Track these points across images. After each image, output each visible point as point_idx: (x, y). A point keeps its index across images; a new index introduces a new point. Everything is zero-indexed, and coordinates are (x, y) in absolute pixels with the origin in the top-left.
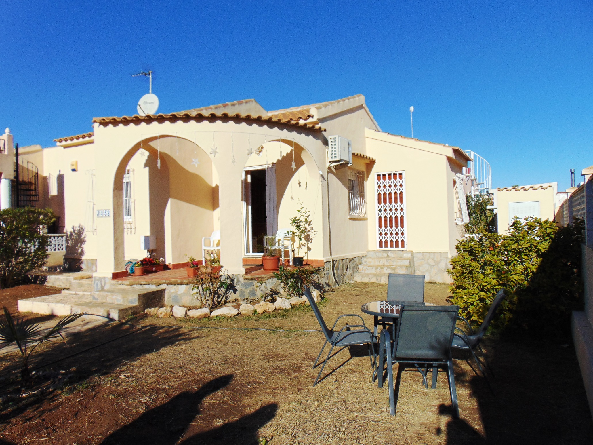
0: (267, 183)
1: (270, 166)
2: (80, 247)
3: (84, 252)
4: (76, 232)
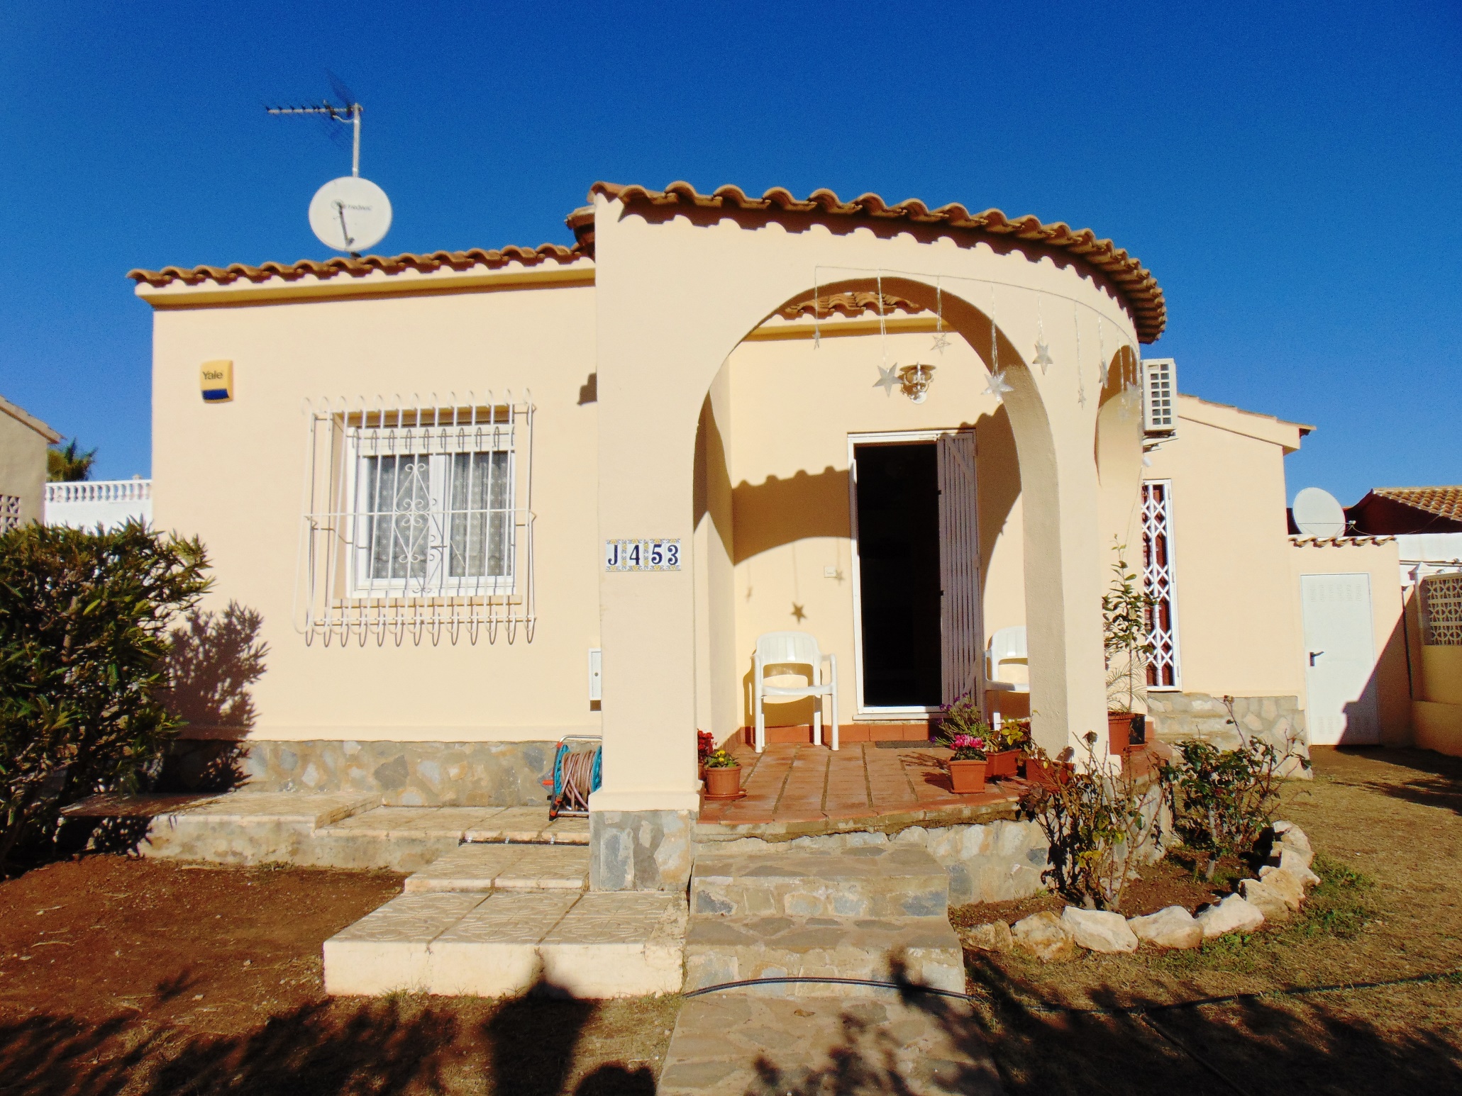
0: (941, 486)
1: (953, 433)
2: (231, 692)
3: (250, 711)
4: (211, 632)
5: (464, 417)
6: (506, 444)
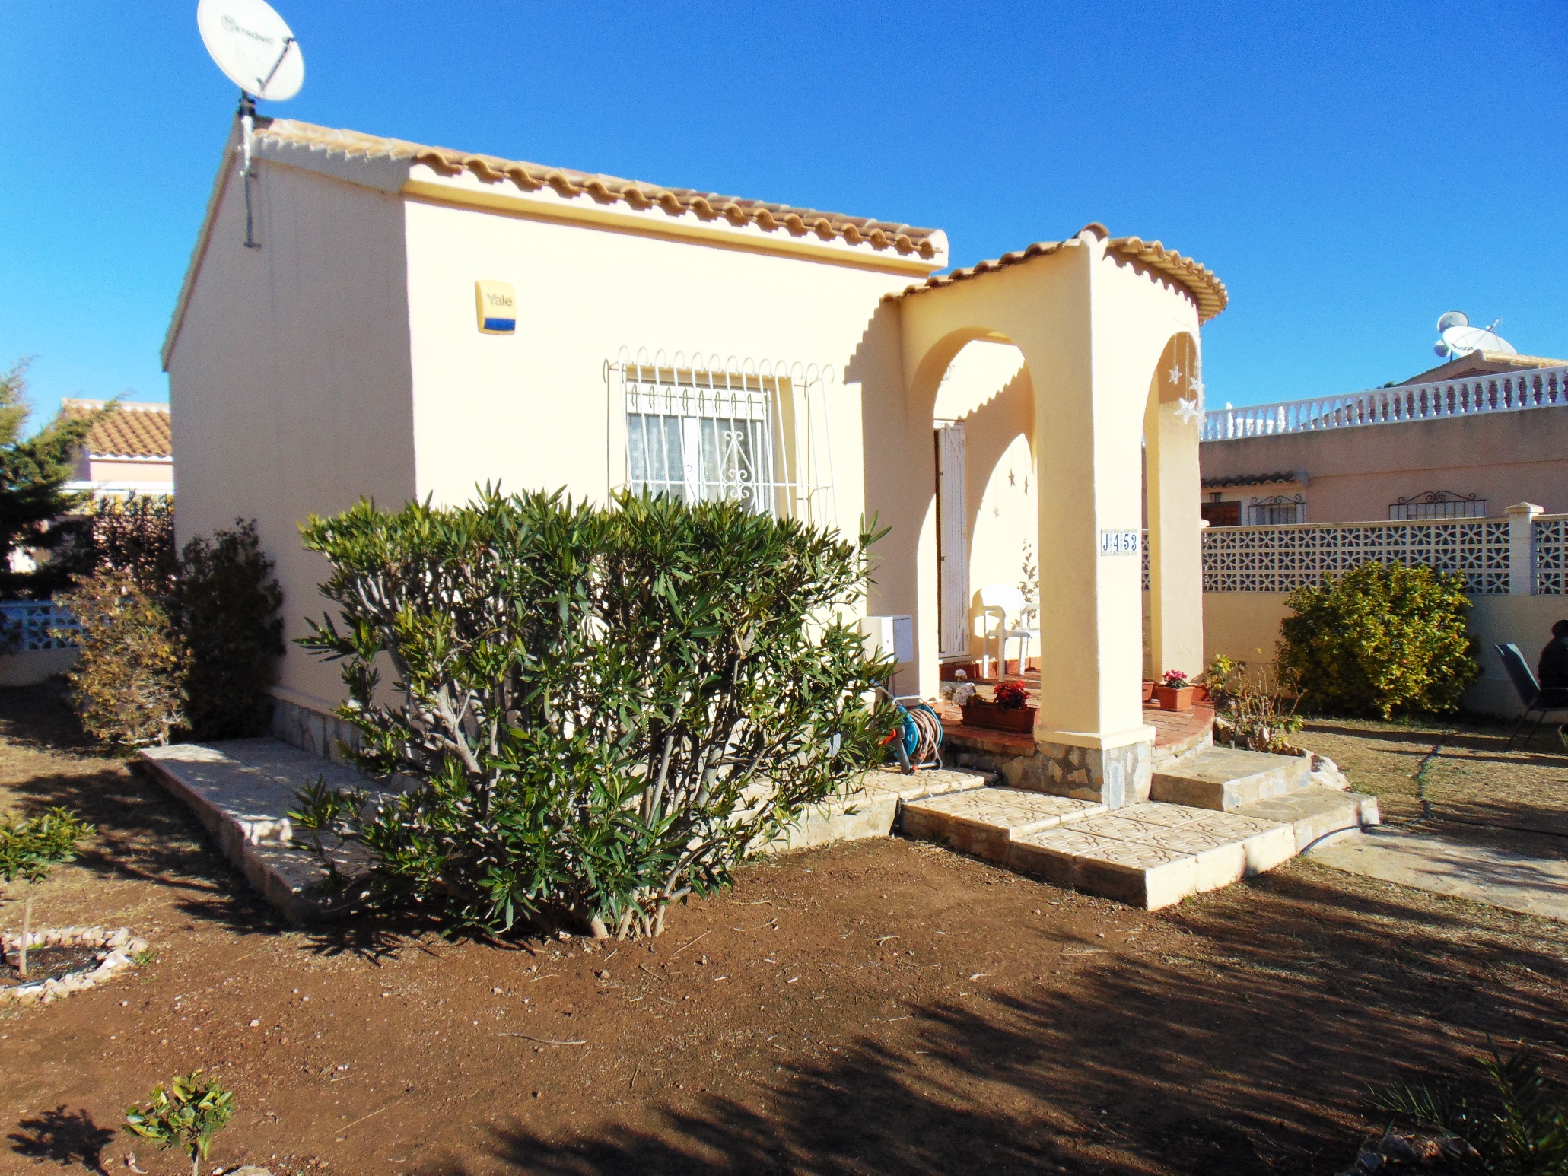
1: (952, 424)
5: (719, 380)
6: (758, 413)
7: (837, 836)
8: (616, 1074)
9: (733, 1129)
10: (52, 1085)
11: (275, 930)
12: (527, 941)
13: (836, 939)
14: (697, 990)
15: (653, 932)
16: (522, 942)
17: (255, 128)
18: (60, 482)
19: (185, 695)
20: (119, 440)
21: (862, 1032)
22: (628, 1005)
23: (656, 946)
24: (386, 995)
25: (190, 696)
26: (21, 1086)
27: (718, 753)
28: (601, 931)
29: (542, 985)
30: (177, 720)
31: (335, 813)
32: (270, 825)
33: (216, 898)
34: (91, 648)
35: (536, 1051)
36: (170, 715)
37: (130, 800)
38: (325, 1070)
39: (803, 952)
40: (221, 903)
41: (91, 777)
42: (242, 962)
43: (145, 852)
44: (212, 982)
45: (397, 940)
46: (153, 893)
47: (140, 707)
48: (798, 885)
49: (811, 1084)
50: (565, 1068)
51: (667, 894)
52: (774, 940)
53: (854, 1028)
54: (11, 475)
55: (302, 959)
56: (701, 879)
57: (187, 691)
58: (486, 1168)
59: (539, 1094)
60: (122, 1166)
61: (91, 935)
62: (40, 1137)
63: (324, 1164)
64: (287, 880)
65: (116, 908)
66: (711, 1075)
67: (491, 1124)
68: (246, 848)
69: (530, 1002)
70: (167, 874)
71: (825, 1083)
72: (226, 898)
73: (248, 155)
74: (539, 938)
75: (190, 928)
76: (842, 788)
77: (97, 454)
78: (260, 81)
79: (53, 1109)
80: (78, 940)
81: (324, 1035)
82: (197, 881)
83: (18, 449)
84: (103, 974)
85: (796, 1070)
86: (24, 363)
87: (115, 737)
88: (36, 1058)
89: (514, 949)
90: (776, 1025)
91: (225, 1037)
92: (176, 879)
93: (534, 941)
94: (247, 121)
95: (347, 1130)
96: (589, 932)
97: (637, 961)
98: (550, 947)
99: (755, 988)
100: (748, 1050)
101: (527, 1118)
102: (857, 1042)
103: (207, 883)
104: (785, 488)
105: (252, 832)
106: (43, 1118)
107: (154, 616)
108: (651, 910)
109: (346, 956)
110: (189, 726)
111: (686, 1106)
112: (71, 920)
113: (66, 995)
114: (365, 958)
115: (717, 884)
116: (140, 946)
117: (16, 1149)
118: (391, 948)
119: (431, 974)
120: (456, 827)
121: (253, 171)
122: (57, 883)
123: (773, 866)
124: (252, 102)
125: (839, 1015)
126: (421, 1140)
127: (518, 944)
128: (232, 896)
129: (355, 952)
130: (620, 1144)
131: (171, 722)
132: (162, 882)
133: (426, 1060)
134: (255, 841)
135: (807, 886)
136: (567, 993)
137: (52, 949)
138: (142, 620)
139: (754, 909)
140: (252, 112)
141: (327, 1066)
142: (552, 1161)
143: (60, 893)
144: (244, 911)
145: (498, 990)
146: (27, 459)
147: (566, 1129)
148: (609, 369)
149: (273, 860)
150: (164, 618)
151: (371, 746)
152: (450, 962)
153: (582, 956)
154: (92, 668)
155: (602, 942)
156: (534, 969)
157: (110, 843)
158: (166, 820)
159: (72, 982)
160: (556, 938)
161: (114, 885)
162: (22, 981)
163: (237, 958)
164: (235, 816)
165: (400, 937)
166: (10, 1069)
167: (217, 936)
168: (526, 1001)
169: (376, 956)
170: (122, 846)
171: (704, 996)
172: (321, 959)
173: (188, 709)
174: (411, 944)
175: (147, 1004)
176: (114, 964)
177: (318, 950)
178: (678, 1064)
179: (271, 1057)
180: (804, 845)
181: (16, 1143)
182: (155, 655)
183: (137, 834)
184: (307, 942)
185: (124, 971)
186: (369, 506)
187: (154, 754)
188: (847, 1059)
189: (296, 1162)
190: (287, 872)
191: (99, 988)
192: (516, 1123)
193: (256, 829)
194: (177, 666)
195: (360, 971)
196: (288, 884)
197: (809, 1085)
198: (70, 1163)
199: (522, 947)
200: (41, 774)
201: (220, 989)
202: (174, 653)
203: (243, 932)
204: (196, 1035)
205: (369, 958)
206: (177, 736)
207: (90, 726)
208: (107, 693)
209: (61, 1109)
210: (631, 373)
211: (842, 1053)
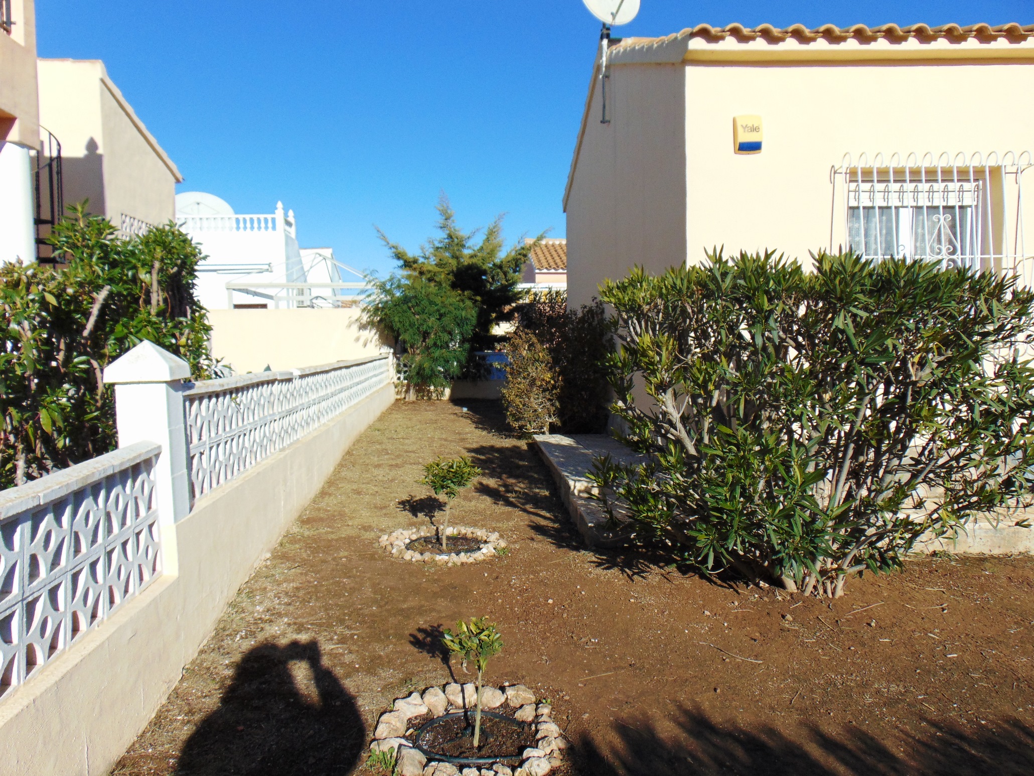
5: (931, 175)
6: (969, 199)
7: (1022, 550)
8: (780, 691)
9: (869, 760)
10: (439, 612)
11: (577, 549)
12: (735, 583)
13: (1004, 632)
14: (863, 645)
15: (833, 594)
16: (732, 583)
17: (609, 46)
18: (514, 283)
19: (557, 404)
20: (551, 261)
21: (1015, 714)
22: (802, 644)
23: (834, 605)
24: (632, 600)
25: (560, 405)
26: (424, 608)
27: (896, 462)
28: (791, 586)
29: (740, 616)
30: (554, 419)
31: (615, 478)
32: (585, 484)
33: (551, 524)
34: (511, 374)
35: (724, 660)
36: (550, 416)
37: (521, 463)
38: (583, 640)
39: (967, 635)
40: (553, 527)
41: (507, 448)
42: (553, 564)
43: (520, 492)
44: (534, 572)
45: (649, 567)
46: (519, 516)
47: (535, 411)
48: (974, 582)
49: (954, 744)
50: (741, 677)
51: (845, 567)
52: (941, 620)
53: (1007, 709)
54: (491, 280)
55: (588, 569)
56: (876, 560)
57: (559, 402)
58: (670, 731)
59: (718, 691)
60: (459, 666)
61: (480, 533)
62: (424, 639)
63: (567, 698)
64: (587, 518)
65: (498, 521)
66: (860, 712)
67: (680, 702)
68: (571, 497)
69: (728, 625)
70: (529, 507)
71: (967, 748)
72: (556, 525)
73: (604, 64)
74: (745, 583)
75: (532, 539)
76: (1012, 502)
77: (539, 269)
78: (612, 14)
79: (436, 625)
80: (474, 535)
81: (589, 617)
82: (543, 513)
83: (494, 265)
84: (478, 556)
85: (940, 729)
86: (501, 217)
87: (521, 427)
88: (435, 595)
89: (725, 587)
90: (928, 687)
91: (532, 606)
92: (532, 510)
93: (741, 584)
94: (605, 42)
95: (587, 681)
96: (781, 585)
97: (817, 613)
98: (752, 591)
99: (916, 655)
100: (897, 701)
101: (706, 705)
102: (1007, 721)
103: (548, 515)
104: (989, 259)
105: (575, 487)
106: (429, 629)
107: (543, 356)
108: (832, 577)
109: (615, 571)
110: (559, 424)
111: (832, 730)
112: (474, 524)
113: (459, 564)
114: (625, 575)
115: (888, 566)
116: (503, 544)
117: (411, 642)
118: (643, 572)
119: (665, 593)
120: (677, 492)
121: (607, 74)
122: (473, 503)
123: (953, 563)
124: (608, 29)
125: (993, 694)
126: (631, 700)
127: (728, 584)
128: (560, 525)
129: (621, 570)
130: (770, 743)
131: (551, 421)
132: (525, 510)
133: (648, 648)
134: (576, 492)
135: (982, 585)
136: (757, 625)
137: (462, 538)
138: (537, 358)
139: (927, 593)
140: (608, 36)
141: (585, 637)
142: (716, 740)
143: (474, 508)
144: (564, 534)
145: (707, 613)
146: (499, 270)
147: (733, 722)
148: (835, 173)
149: (582, 505)
150: (549, 358)
151: (635, 434)
152: (679, 588)
153: (774, 601)
154: (511, 385)
155: (791, 594)
156: (736, 603)
157: (505, 485)
158: (536, 476)
159: (463, 557)
160: (757, 585)
161: (501, 508)
162: (441, 552)
163: (552, 561)
164: (568, 476)
165: (651, 566)
166: (421, 598)
167: (545, 546)
168: (726, 624)
169: (632, 575)
170: (510, 488)
171: (867, 650)
172: (599, 571)
173: (560, 413)
174: (657, 571)
175: (497, 578)
176: (487, 551)
177: (599, 565)
178: (833, 696)
179: (554, 624)
180: (986, 552)
181: (412, 639)
182: (543, 380)
183: (520, 482)
184: (594, 559)
185: (491, 556)
186: (640, 273)
187: (539, 438)
188: (993, 733)
189: (551, 691)
190: (588, 514)
191: (477, 563)
192: (698, 707)
193: (578, 485)
194: (554, 387)
195: (620, 583)
196: (587, 521)
197: (951, 744)
198: (435, 657)
199: (731, 587)
200: (484, 444)
201: (537, 577)
202: (553, 378)
203: (559, 546)
204: (517, 601)
205: (628, 575)
206: (553, 430)
207: (510, 420)
208: (517, 400)
209: (439, 626)
210: (852, 175)
211: (990, 726)
